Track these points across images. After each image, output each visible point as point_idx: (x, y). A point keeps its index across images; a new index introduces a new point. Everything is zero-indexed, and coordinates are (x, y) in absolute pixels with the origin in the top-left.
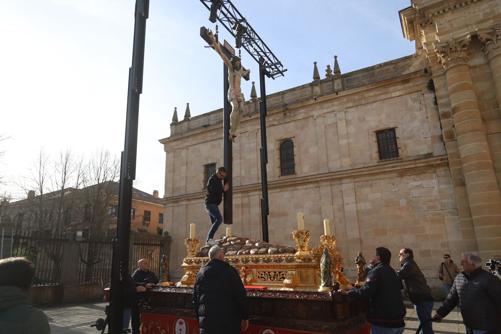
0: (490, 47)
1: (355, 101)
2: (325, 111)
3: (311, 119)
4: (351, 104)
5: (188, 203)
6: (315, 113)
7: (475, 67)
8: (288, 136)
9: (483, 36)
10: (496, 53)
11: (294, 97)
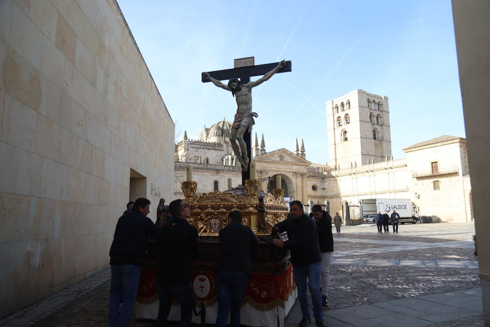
0: (263, 173)
1: (235, 175)
2: (228, 175)
3: (224, 177)
4: (234, 176)
5: (180, 195)
6: (225, 175)
7: (259, 176)
8: (217, 180)
9: (263, 170)
10: (264, 175)
11: (219, 168)
